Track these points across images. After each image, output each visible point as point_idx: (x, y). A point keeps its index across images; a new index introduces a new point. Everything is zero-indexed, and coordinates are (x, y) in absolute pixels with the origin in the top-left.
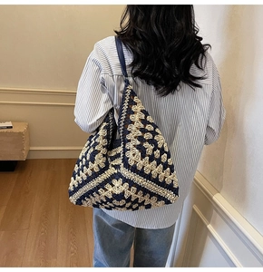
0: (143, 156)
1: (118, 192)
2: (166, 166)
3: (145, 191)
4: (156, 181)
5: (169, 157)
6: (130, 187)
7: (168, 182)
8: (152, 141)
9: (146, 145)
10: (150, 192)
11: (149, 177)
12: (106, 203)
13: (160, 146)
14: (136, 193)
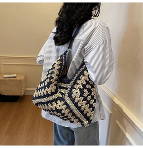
0: (81, 96)
1: (59, 108)
2: (91, 106)
3: (74, 115)
4: (82, 112)
5: (95, 102)
6: (66, 108)
7: (88, 115)
8: (89, 90)
9: (85, 91)
10: (76, 116)
11: (79, 108)
12: (50, 111)
13: (92, 94)
14: (68, 113)
